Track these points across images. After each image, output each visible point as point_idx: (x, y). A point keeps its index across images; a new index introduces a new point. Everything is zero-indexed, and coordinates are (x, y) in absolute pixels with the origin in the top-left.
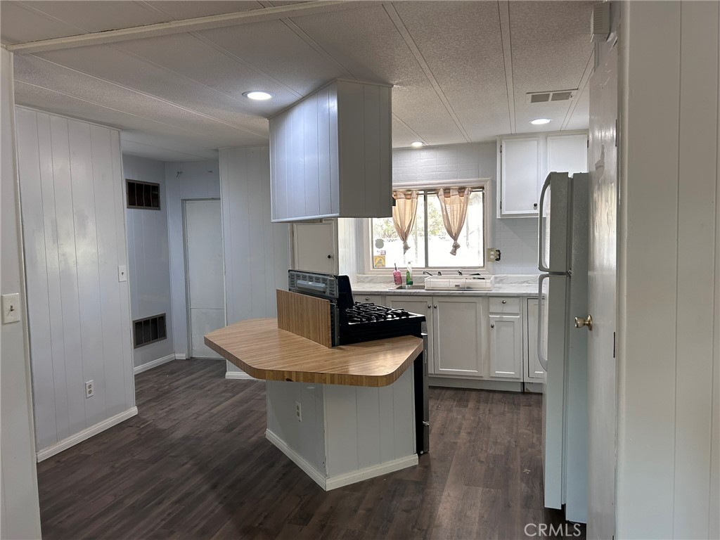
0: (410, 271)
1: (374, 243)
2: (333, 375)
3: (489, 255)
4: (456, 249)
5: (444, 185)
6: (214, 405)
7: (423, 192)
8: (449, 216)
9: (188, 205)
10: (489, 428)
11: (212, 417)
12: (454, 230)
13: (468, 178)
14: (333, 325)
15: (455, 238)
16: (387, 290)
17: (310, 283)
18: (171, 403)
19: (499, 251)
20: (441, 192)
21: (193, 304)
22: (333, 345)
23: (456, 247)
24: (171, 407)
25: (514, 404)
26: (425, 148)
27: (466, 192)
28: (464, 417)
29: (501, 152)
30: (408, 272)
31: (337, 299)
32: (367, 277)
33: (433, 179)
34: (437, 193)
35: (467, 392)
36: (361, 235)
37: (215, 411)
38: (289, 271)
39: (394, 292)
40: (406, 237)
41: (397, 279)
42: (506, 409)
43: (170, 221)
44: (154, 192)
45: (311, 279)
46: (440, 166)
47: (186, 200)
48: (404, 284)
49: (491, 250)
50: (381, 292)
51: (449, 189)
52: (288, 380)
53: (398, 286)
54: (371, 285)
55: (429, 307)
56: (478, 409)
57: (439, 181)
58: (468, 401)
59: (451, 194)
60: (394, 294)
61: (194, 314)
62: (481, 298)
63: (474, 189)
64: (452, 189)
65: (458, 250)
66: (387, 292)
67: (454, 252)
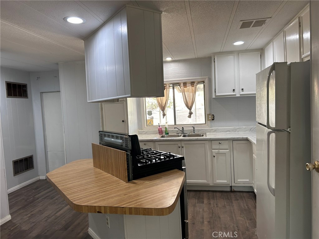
0: (167, 127)
1: (147, 112)
2: (130, 208)
3: (208, 117)
4: (191, 115)
5: (183, 81)
6: (58, 210)
7: (172, 85)
8: (187, 97)
9: (44, 95)
10: (219, 217)
11: (56, 219)
12: (190, 105)
13: (196, 77)
14: (128, 167)
15: (190, 109)
16: (156, 138)
17: (112, 139)
18: (32, 210)
19: (213, 115)
20: (182, 85)
21: (49, 149)
22: (129, 180)
23: (191, 113)
24: (32, 213)
25: (229, 199)
26: (173, 61)
27: (195, 85)
28: (203, 210)
29: (214, 62)
30: (166, 128)
31: (131, 150)
32: (144, 131)
33: (177, 78)
34: (180, 86)
35: (201, 193)
36: (140, 108)
37: (58, 214)
38: (99, 132)
39: (160, 139)
40: (164, 109)
41: (160, 132)
42: (225, 203)
43: (34, 104)
44: (24, 89)
45: (113, 137)
46: (181, 71)
47: (43, 93)
48: (164, 134)
49: (209, 115)
50: (153, 140)
51: (186, 83)
52: (99, 212)
53: (161, 136)
54: (146, 136)
55: (179, 147)
56: (210, 204)
57: (180, 79)
58: (203, 199)
59: (187, 86)
60: (160, 141)
61: (49, 154)
62: (207, 141)
63: (199, 83)
64: (188, 83)
65: (192, 115)
66: (156, 140)
67: (190, 117)
